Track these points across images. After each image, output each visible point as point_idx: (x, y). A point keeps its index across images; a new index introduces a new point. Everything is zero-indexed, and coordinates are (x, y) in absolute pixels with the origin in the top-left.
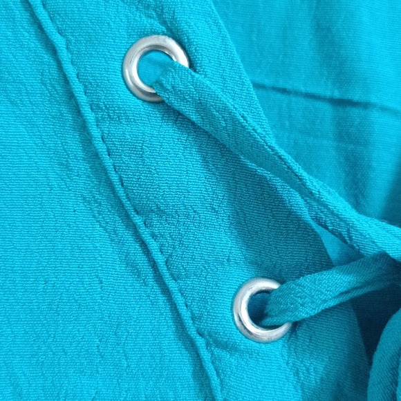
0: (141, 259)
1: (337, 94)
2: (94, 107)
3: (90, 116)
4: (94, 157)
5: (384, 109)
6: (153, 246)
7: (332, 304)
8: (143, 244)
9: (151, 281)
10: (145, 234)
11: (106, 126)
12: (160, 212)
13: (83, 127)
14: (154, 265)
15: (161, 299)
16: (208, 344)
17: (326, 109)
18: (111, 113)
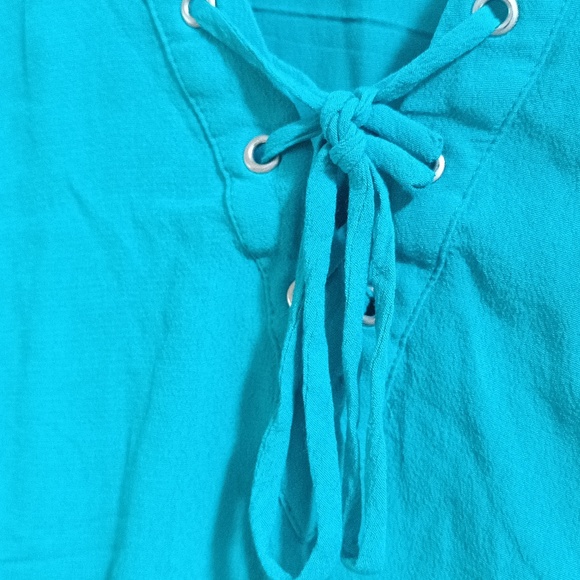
0: (196, 126)
1: (344, 15)
2: (167, 34)
3: (165, 39)
4: (168, 65)
5: (374, 22)
6: (201, 116)
7: (291, 144)
8: (196, 115)
9: (203, 139)
10: (197, 109)
11: (174, 45)
12: (202, 95)
13: (162, 47)
14: (203, 129)
15: (208, 150)
16: (231, 177)
17: (339, 25)
18: (175, 36)
